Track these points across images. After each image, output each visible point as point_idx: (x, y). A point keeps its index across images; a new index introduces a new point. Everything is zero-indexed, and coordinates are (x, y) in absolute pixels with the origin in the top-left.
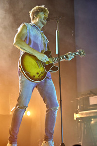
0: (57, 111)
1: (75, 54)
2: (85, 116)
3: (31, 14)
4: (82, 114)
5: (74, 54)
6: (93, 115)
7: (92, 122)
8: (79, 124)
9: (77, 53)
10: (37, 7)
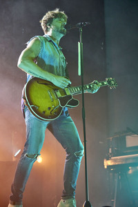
0: (81, 158)
1: (103, 84)
2: (120, 163)
3: (42, 24)
4: (115, 160)
5: (100, 84)
6: (131, 161)
7: (130, 172)
8: (111, 174)
9: (105, 83)
10: (49, 12)
